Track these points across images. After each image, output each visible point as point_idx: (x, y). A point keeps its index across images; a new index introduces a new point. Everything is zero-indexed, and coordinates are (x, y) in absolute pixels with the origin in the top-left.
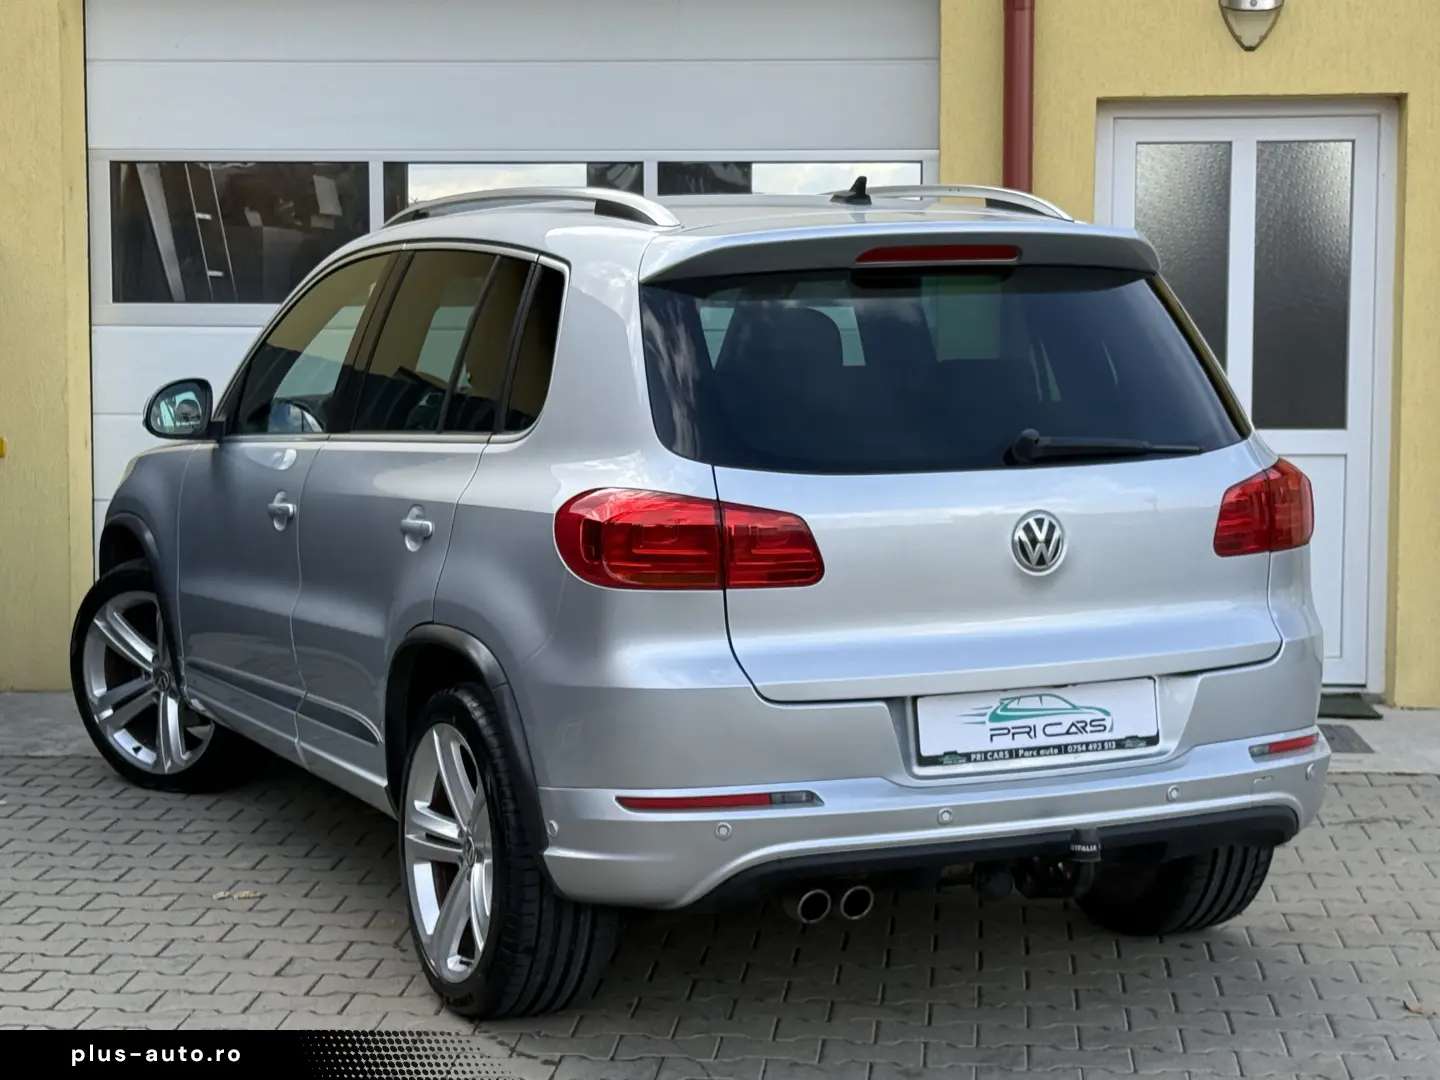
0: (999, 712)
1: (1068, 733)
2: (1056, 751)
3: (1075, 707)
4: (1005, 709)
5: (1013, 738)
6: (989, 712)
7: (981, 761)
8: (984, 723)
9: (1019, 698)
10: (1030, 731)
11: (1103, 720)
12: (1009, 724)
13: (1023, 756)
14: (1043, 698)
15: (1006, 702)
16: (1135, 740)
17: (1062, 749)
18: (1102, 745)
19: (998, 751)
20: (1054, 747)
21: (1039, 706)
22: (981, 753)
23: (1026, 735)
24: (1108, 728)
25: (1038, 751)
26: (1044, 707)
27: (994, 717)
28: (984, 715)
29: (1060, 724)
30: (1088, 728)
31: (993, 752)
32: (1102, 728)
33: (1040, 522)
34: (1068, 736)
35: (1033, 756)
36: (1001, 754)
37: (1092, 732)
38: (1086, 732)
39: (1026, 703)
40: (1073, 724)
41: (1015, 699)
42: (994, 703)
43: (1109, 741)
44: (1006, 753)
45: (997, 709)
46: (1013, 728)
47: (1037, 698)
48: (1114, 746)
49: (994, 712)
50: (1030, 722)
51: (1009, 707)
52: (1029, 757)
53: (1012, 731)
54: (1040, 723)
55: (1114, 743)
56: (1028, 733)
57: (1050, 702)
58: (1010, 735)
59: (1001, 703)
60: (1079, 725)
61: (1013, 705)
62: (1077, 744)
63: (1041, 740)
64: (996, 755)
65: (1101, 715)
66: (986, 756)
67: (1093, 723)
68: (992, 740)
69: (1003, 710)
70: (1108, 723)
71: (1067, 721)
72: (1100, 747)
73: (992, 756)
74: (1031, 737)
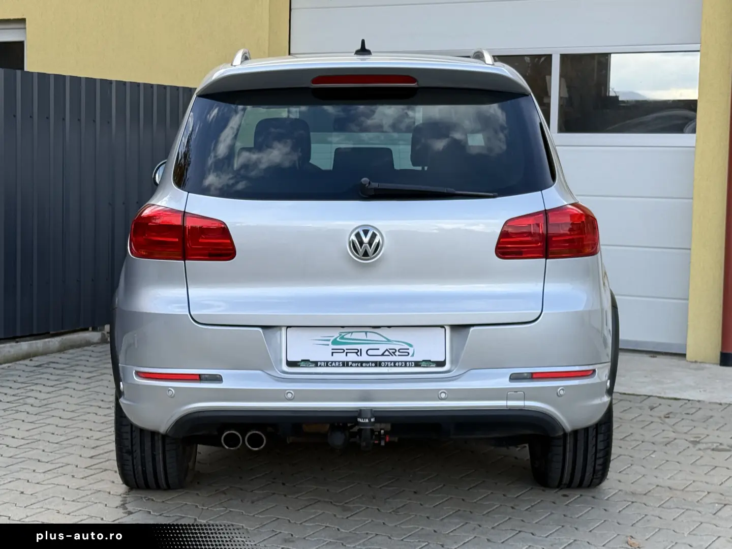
0: (338, 339)
1: (383, 355)
2: (373, 365)
3: (389, 340)
4: (342, 338)
5: (346, 355)
6: (332, 339)
7: (324, 366)
8: (328, 345)
9: (352, 333)
10: (358, 352)
11: (408, 349)
12: (344, 347)
13: (351, 366)
14: (368, 333)
15: (343, 334)
16: (428, 363)
17: (378, 364)
18: (405, 364)
19: (335, 362)
20: (372, 362)
21: (365, 338)
22: (324, 362)
23: (355, 354)
24: (411, 354)
25: (361, 364)
26: (368, 339)
27: (335, 342)
28: (329, 340)
29: (378, 349)
30: (397, 353)
31: (332, 362)
32: (407, 354)
33: (366, 232)
34: (383, 357)
35: (358, 366)
36: (337, 364)
37: (399, 355)
38: (396, 355)
39: (355, 336)
40: (387, 350)
41: (349, 333)
42: (335, 334)
43: (409, 362)
44: (341, 363)
45: (337, 338)
46: (347, 349)
47: (364, 333)
48: (413, 365)
49: (336, 339)
50: (358, 347)
51: (345, 337)
52: (355, 366)
53: (346, 351)
54: (364, 348)
55: (413, 363)
56: (357, 353)
57: (371, 336)
58: (345, 353)
59: (340, 335)
60: (391, 351)
61: (348, 336)
62: (388, 362)
63: (365, 358)
64: (334, 364)
65: (406, 346)
66: (327, 364)
67: (401, 351)
68: (332, 355)
69: (340, 339)
70: (411, 352)
71: (383, 348)
72: (404, 365)
73: (331, 364)
74: (358, 355)
